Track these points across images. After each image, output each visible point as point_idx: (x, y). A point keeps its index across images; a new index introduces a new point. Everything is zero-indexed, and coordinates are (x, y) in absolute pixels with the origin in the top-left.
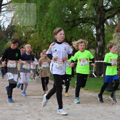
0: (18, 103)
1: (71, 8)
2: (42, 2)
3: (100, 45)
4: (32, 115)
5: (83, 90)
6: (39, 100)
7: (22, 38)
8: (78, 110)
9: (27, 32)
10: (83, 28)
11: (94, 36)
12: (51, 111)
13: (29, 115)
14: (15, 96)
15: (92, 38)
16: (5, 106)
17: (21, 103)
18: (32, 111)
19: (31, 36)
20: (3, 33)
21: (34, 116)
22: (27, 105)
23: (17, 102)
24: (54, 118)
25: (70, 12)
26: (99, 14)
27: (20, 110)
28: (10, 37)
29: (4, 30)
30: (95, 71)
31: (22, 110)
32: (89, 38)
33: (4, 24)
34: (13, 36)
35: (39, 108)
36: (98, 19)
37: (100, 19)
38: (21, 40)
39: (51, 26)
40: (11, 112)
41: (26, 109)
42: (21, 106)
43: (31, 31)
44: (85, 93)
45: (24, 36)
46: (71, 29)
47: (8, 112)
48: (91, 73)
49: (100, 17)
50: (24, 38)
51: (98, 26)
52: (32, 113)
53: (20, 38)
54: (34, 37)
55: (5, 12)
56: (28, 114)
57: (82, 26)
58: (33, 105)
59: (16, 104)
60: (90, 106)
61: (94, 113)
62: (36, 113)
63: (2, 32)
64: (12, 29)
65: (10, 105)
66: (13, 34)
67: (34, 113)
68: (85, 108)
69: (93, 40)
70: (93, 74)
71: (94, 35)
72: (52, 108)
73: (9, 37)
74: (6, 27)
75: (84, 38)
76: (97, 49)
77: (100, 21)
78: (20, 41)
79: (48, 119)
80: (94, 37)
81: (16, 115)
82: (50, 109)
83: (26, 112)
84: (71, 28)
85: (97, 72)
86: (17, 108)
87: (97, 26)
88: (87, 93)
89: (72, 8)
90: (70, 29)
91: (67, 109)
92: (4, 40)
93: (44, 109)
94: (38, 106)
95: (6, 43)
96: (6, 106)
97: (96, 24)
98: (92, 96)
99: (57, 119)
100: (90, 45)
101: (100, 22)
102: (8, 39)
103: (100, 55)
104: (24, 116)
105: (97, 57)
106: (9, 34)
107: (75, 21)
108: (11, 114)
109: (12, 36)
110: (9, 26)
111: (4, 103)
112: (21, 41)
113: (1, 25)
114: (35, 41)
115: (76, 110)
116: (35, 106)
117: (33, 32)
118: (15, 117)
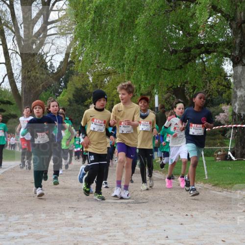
0: (84, 213)
1: (183, 24)
2: (124, 13)
3: (241, 95)
4: (110, 236)
5: (211, 186)
6: (124, 206)
7: (88, 86)
8: (202, 225)
9: (97, 73)
10: (206, 63)
11: (229, 78)
12: (148, 228)
13: (105, 237)
14: (78, 198)
15: (226, 84)
16: (58, 218)
17: (90, 212)
18: (112, 228)
19: (105, 81)
20: (51, 77)
21: (115, 238)
22: (101, 216)
23: (80, 211)
24: (155, 242)
25: (181, 32)
26: (239, 36)
27: (88, 226)
28: (65, 84)
29: (53, 71)
30: (232, 147)
31: (90, 226)
32: (218, 84)
33: (52, 59)
34: (70, 82)
35: (125, 223)
36: (237, 44)
37: (241, 44)
38: (86, 89)
39: (143, 61)
40: (70, 230)
41: (98, 225)
42: (89, 219)
43: (104, 72)
44: (214, 192)
45: (91, 81)
46: (183, 66)
47: (65, 229)
48: (225, 152)
49: (240, 41)
50: (90, 86)
51: (238, 58)
52: (111, 231)
53: (83, 85)
54: (111, 83)
55: (55, 36)
56: (102, 233)
57: (205, 60)
58: (113, 216)
59: (79, 215)
60: (225, 218)
61: (234, 232)
62: (118, 232)
63: (49, 76)
64: (69, 69)
65: (67, 217)
66: (70, 78)
67: (115, 232)
68: (216, 222)
69: (227, 86)
70: (229, 153)
71: (230, 76)
72: (149, 222)
73: (63, 84)
74: (56, 65)
75: (208, 83)
76: (236, 104)
77: (241, 48)
78: (84, 92)
79: (143, 243)
80: (228, 80)
81: (80, 236)
82: (146, 224)
83: (99, 229)
84: (183, 64)
85: (237, 151)
86: (82, 222)
87: (236, 60)
88: (218, 191)
89: (185, 25)
90: (181, 66)
91: (179, 223)
92: (53, 90)
93: (134, 224)
94: (122, 217)
95: (57, 96)
96: (61, 219)
97: (233, 56)
98: (227, 198)
99: (159, 242)
100: (222, 97)
101: (240, 51)
102: (61, 89)
103: (241, 116)
104: (96, 238)
105: (237, 120)
106: (61, 79)
107: (190, 51)
108: (71, 234)
109: (68, 82)
110: (61, 63)
111: (56, 213)
112: (86, 91)
113: (47, 61)
114: (113, 92)
115: (196, 225)
116: (117, 218)
117: (108, 74)
118: (79, 240)
